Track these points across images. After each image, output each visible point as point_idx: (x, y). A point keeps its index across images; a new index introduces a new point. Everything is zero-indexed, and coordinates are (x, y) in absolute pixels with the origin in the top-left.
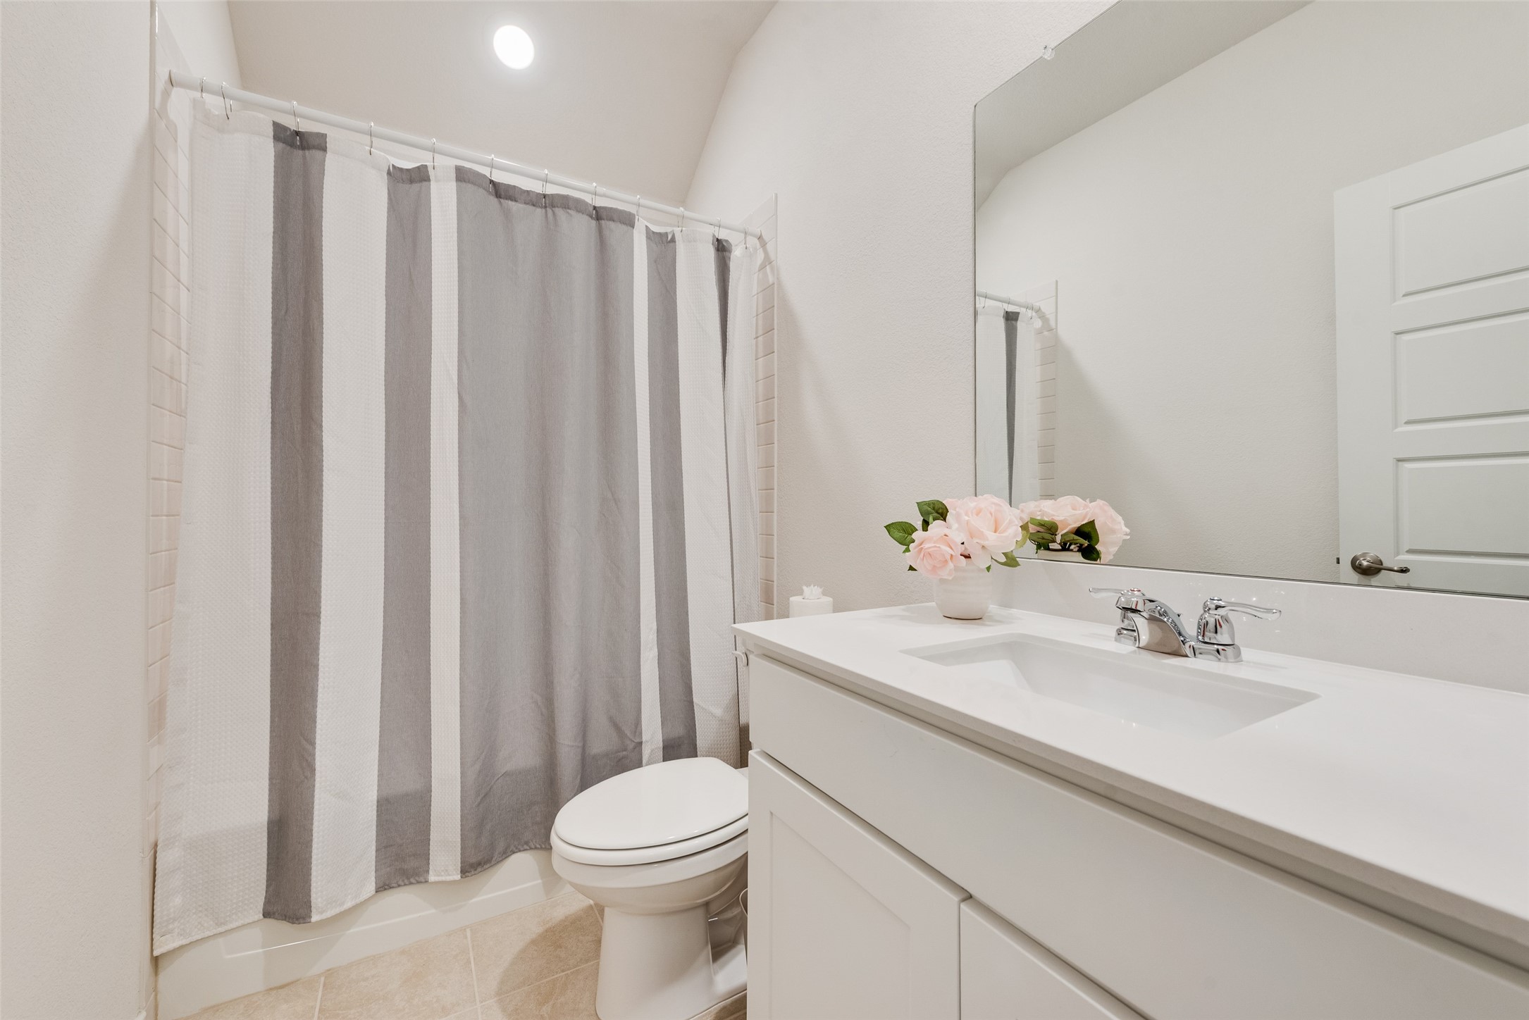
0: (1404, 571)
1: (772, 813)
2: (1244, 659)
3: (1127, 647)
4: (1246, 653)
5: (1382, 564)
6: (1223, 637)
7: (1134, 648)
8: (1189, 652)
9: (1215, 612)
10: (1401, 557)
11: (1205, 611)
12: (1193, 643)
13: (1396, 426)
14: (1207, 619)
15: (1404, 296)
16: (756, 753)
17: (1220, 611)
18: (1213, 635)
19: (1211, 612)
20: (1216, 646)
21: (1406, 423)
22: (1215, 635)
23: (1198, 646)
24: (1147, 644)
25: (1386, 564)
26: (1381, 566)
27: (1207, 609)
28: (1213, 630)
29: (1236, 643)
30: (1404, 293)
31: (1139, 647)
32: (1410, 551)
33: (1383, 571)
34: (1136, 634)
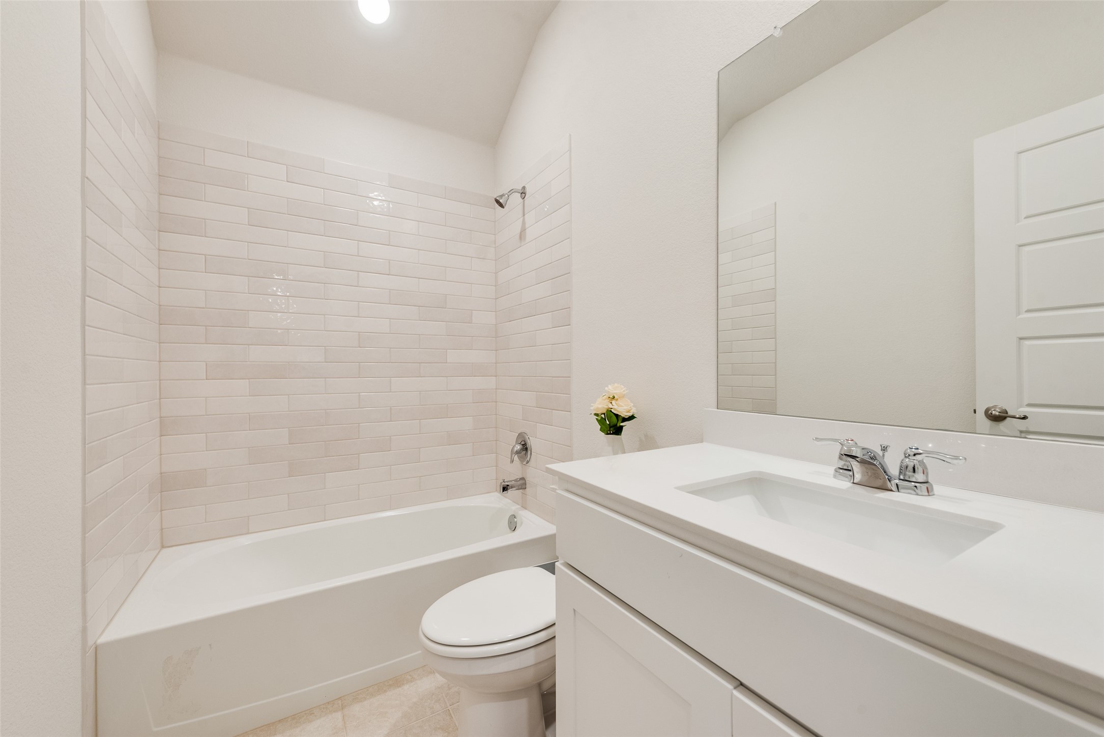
0: (1025, 418)
1: (574, 610)
2: (935, 493)
3: (844, 484)
4: (937, 489)
5: (1007, 413)
6: (920, 477)
7: (849, 484)
8: (894, 488)
9: (914, 458)
10: (1021, 409)
11: (906, 457)
12: (897, 481)
13: (1019, 313)
14: (908, 463)
15: (1025, 218)
16: (562, 564)
17: (918, 457)
18: (911, 474)
19: (910, 458)
20: (913, 483)
21: (1026, 311)
22: (913, 474)
23: (901, 483)
24: (861, 480)
25: (1010, 413)
26: (1006, 415)
27: (907, 456)
28: (912, 470)
29: (929, 481)
30: (1025, 216)
31: (853, 483)
32: (1029, 405)
33: (1008, 418)
34: (851, 473)
